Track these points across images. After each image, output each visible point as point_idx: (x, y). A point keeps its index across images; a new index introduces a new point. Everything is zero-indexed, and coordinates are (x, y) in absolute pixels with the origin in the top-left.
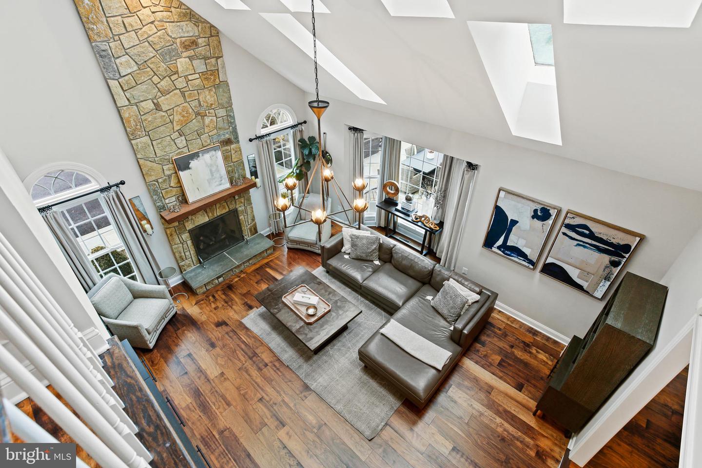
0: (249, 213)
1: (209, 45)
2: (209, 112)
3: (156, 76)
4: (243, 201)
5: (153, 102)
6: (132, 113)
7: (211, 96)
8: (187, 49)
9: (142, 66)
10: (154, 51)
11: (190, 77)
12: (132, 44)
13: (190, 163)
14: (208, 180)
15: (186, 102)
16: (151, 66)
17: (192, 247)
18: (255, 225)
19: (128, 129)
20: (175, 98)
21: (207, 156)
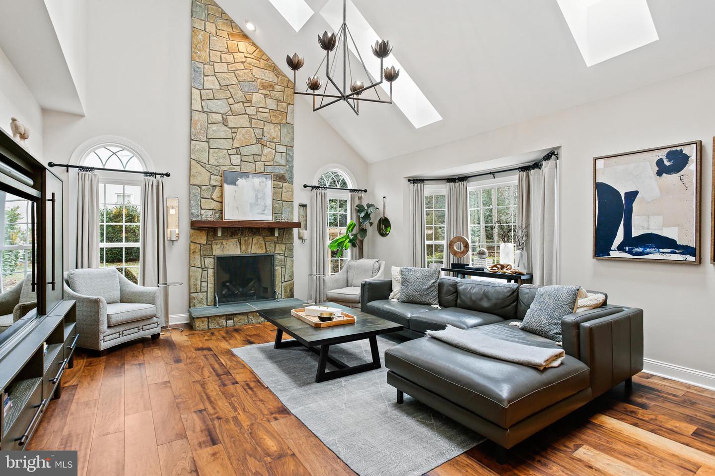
0: (288, 267)
1: (284, 92)
2: (269, 144)
3: (232, 99)
4: (284, 249)
5: (223, 117)
6: (201, 118)
7: (275, 131)
8: (264, 88)
9: (224, 87)
10: (237, 81)
11: (261, 110)
12: (221, 71)
13: (238, 180)
14: (250, 204)
15: (251, 127)
16: (231, 90)
17: (212, 279)
18: (293, 284)
19: (192, 130)
20: (243, 121)
21: (256, 181)
